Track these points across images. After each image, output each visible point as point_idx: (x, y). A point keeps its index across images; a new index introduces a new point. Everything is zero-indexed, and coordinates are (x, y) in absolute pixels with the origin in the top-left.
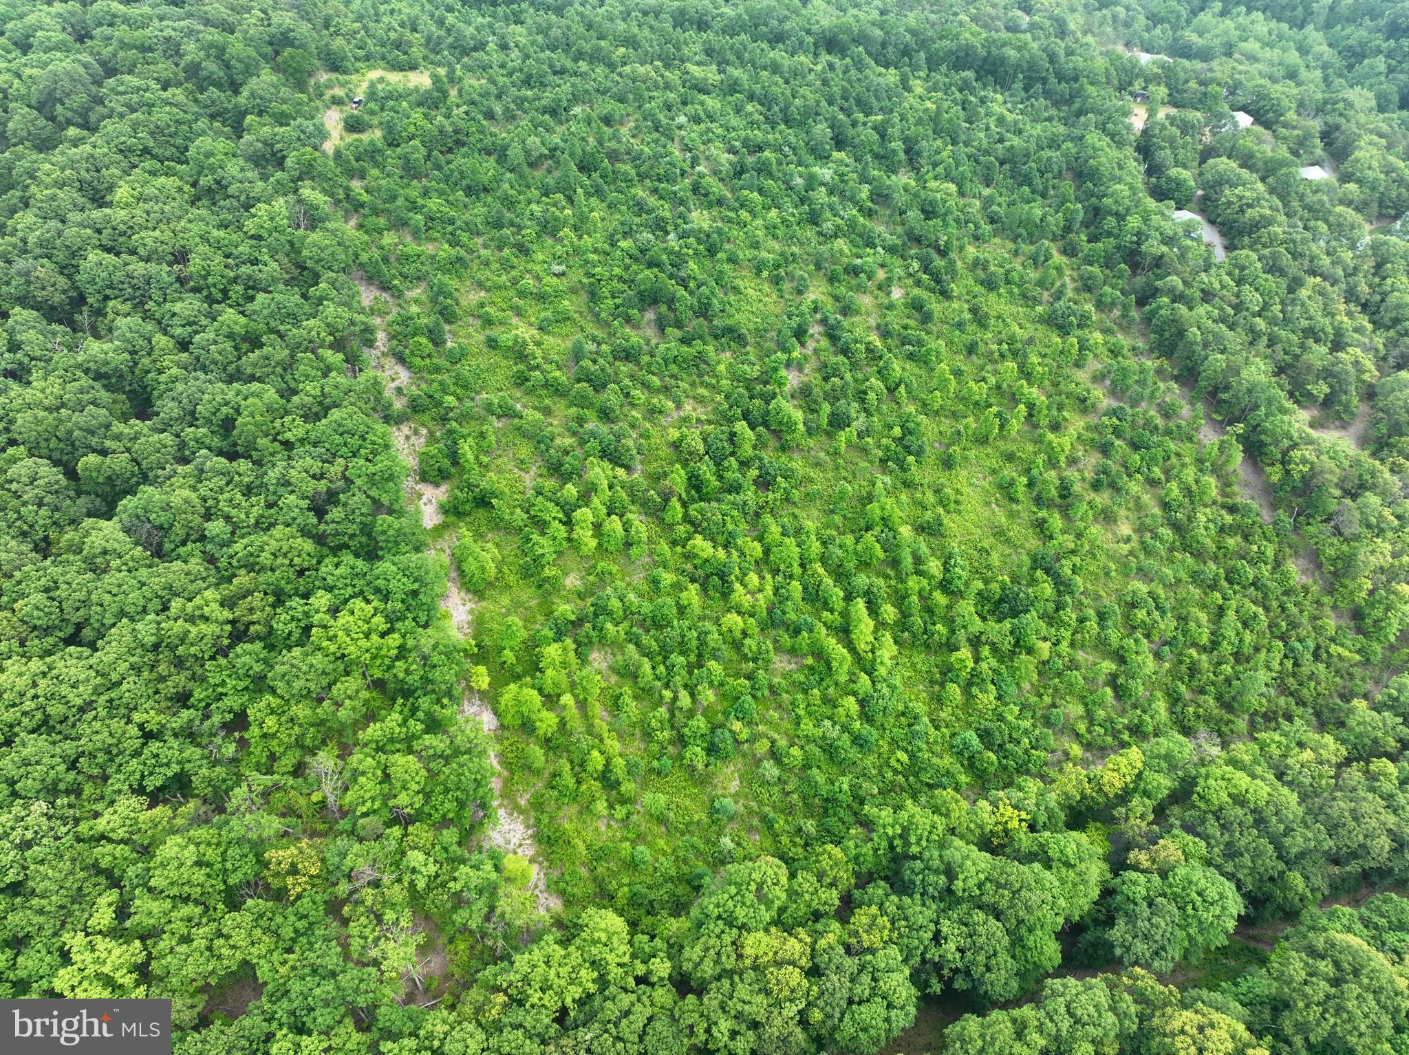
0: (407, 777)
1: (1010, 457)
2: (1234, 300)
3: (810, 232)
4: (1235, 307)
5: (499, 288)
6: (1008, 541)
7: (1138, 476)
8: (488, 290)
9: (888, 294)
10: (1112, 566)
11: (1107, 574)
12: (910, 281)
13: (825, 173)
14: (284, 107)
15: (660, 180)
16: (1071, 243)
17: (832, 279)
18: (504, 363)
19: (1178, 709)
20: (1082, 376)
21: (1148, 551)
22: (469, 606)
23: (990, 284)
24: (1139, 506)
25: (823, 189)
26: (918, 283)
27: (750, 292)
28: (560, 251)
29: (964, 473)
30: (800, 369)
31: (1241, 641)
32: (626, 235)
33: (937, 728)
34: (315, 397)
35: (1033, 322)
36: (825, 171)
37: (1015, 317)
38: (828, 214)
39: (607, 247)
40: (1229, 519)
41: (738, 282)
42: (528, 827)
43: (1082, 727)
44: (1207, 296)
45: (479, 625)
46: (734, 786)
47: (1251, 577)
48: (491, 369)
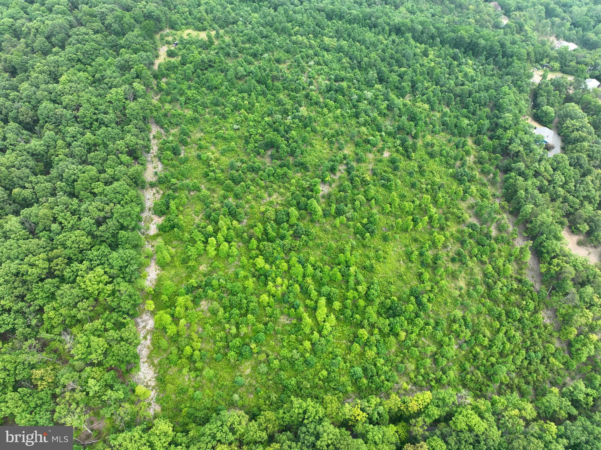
0: (97, 347)
1: (416, 240)
2: (550, 178)
3: (353, 121)
4: (550, 182)
5: (209, 133)
6: (403, 280)
7: (475, 258)
8: (205, 133)
9: (382, 154)
10: (449, 301)
11: (446, 304)
12: (394, 149)
13: (369, 94)
14: (138, 46)
15: (292, 91)
16: (478, 139)
17: (357, 145)
18: (202, 166)
19: (463, 374)
20: (463, 205)
21: (469, 295)
22: (158, 272)
23: (432, 155)
24: (472, 274)
25: (366, 102)
26: (397, 151)
27: (318, 146)
28: (239, 119)
29: (392, 244)
30: (330, 185)
31: (504, 347)
32: (269, 115)
33: (345, 363)
34: (111, 175)
35: (447, 176)
36: (369, 93)
37: (439, 172)
38: (363, 114)
39: (260, 119)
40: (515, 286)
41: (314, 141)
42: (155, 373)
43: (412, 375)
44: (537, 174)
45: (159, 281)
46: (248, 371)
47: (518, 317)
48: (195, 169)
